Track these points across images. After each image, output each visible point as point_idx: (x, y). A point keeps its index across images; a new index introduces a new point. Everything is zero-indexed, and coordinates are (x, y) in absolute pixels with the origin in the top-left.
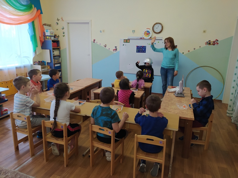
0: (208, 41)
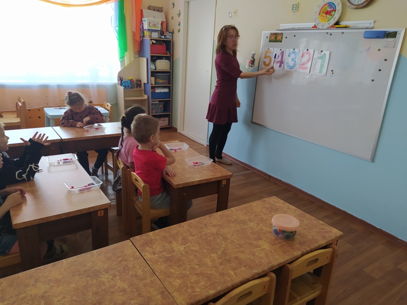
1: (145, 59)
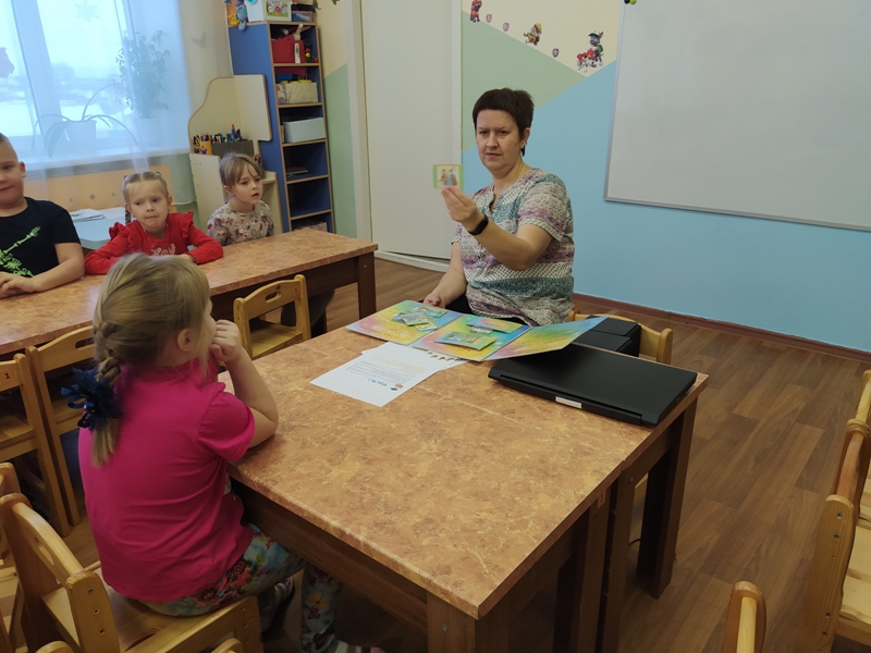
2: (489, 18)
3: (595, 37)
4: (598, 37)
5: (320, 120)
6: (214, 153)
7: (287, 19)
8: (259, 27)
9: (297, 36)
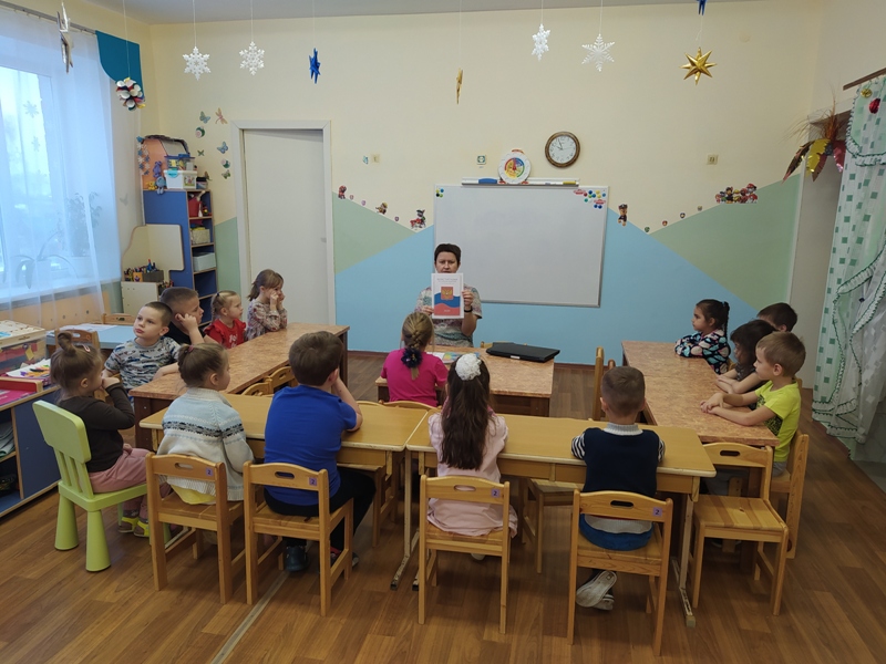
0: (724, 190)
1: (178, 227)
2: (352, 197)
3: (420, 213)
4: (422, 212)
5: (212, 255)
6: (144, 281)
7: (193, 188)
8: (176, 193)
9: (198, 199)
